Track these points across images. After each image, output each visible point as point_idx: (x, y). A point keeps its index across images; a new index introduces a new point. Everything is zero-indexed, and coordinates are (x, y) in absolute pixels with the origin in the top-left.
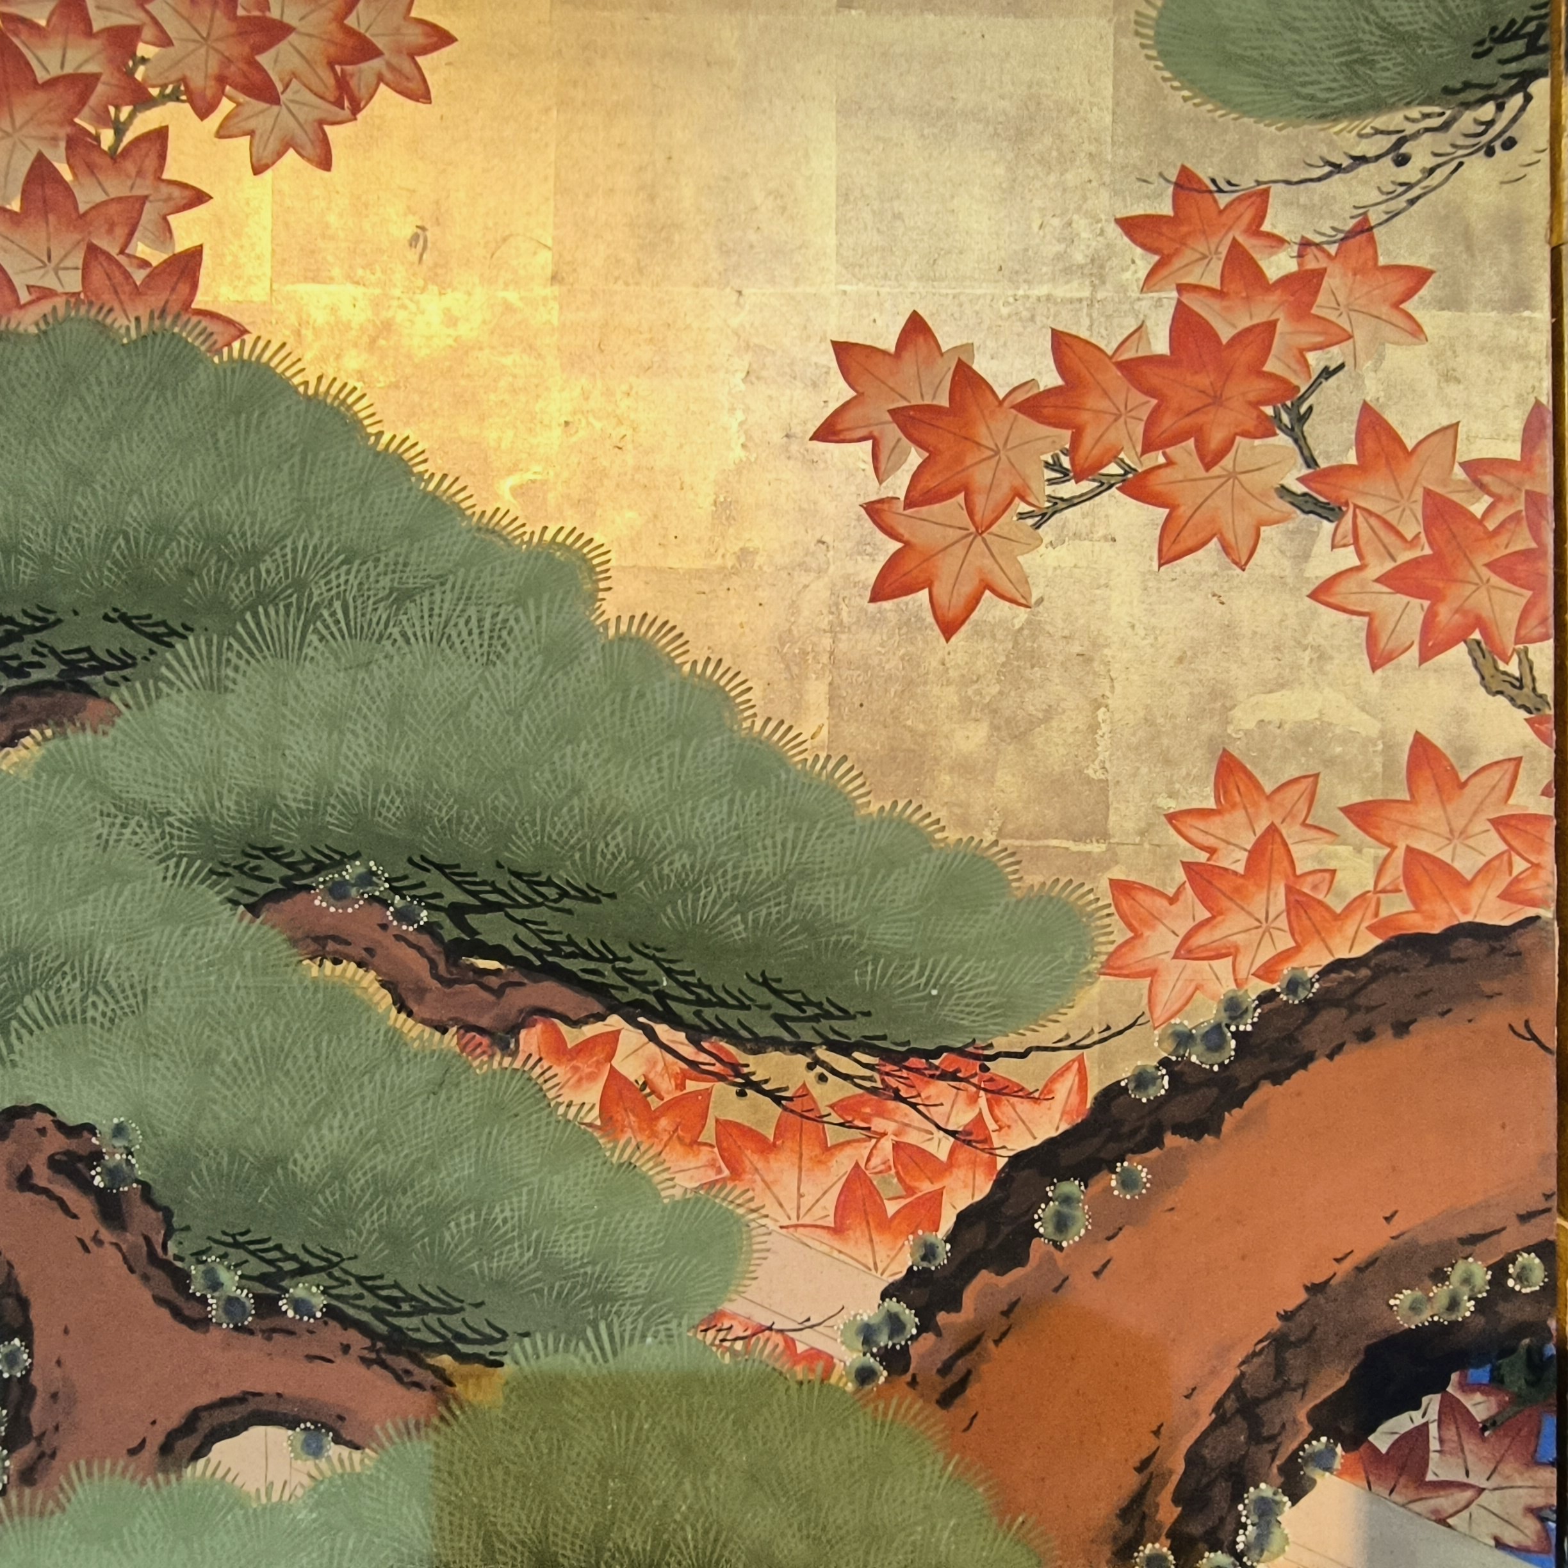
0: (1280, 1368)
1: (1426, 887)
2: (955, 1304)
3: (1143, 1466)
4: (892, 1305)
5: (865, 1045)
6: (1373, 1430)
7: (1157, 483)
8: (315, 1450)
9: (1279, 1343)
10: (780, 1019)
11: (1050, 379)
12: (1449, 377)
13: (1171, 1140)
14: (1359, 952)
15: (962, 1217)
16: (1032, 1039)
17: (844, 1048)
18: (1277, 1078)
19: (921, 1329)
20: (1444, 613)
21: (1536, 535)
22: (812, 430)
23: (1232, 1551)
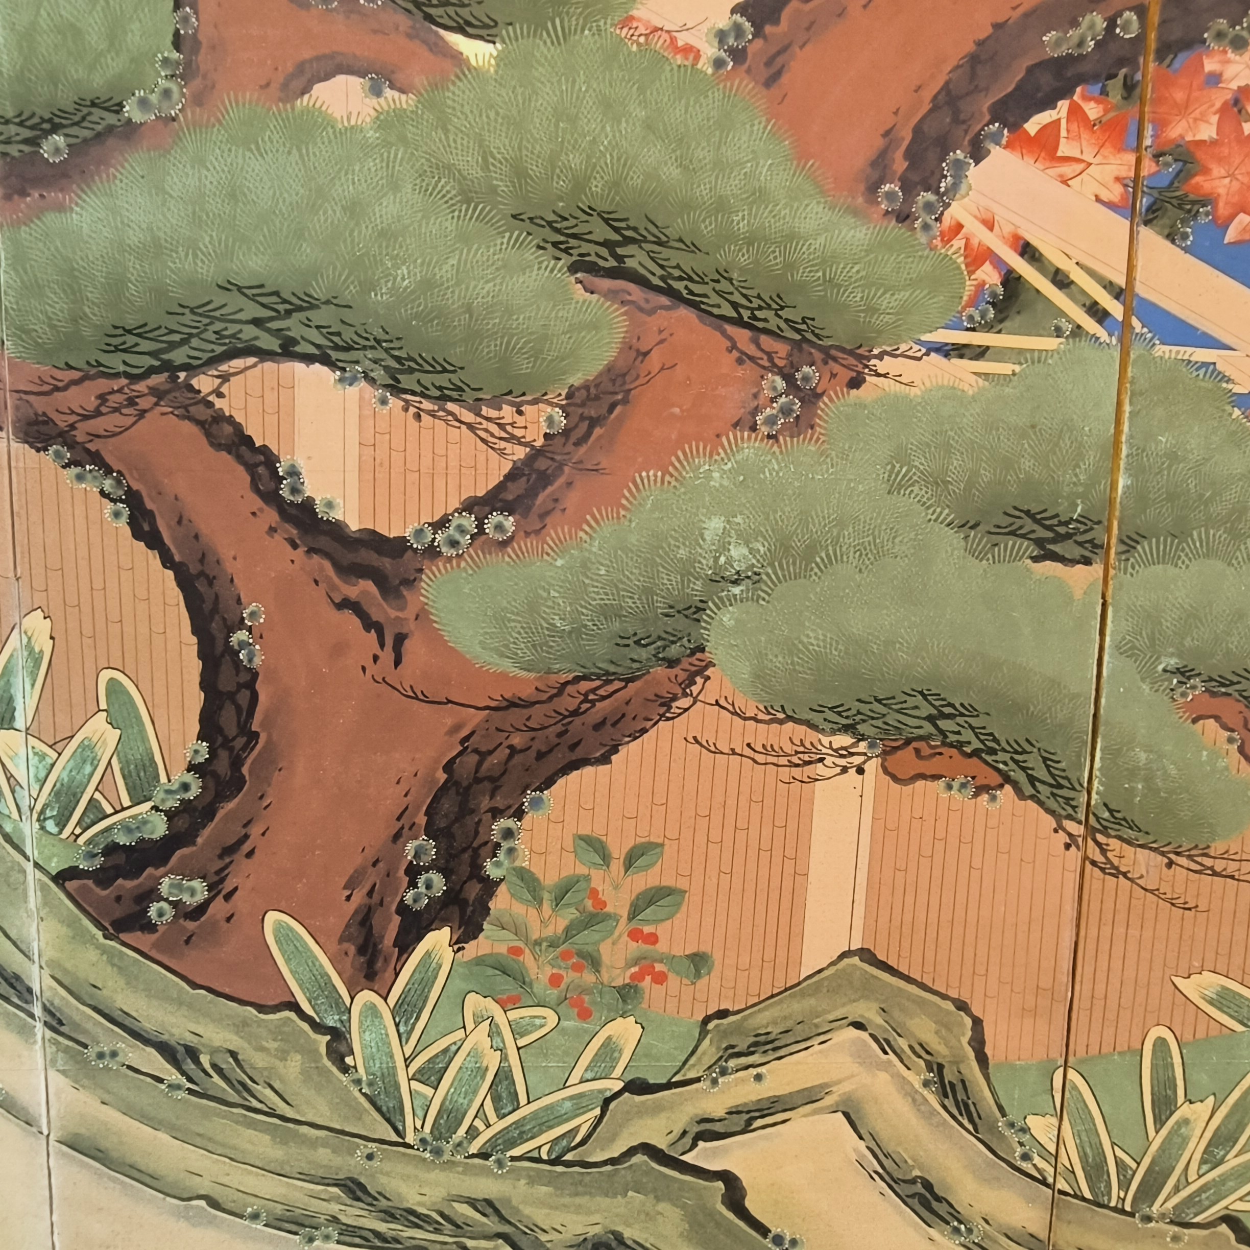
0: (973, 75)
2: (776, 21)
3: (887, 134)
4: (737, 17)
6: (1027, 121)
8: (377, 92)
9: (974, 60)
19: (756, 34)
23: (937, 192)
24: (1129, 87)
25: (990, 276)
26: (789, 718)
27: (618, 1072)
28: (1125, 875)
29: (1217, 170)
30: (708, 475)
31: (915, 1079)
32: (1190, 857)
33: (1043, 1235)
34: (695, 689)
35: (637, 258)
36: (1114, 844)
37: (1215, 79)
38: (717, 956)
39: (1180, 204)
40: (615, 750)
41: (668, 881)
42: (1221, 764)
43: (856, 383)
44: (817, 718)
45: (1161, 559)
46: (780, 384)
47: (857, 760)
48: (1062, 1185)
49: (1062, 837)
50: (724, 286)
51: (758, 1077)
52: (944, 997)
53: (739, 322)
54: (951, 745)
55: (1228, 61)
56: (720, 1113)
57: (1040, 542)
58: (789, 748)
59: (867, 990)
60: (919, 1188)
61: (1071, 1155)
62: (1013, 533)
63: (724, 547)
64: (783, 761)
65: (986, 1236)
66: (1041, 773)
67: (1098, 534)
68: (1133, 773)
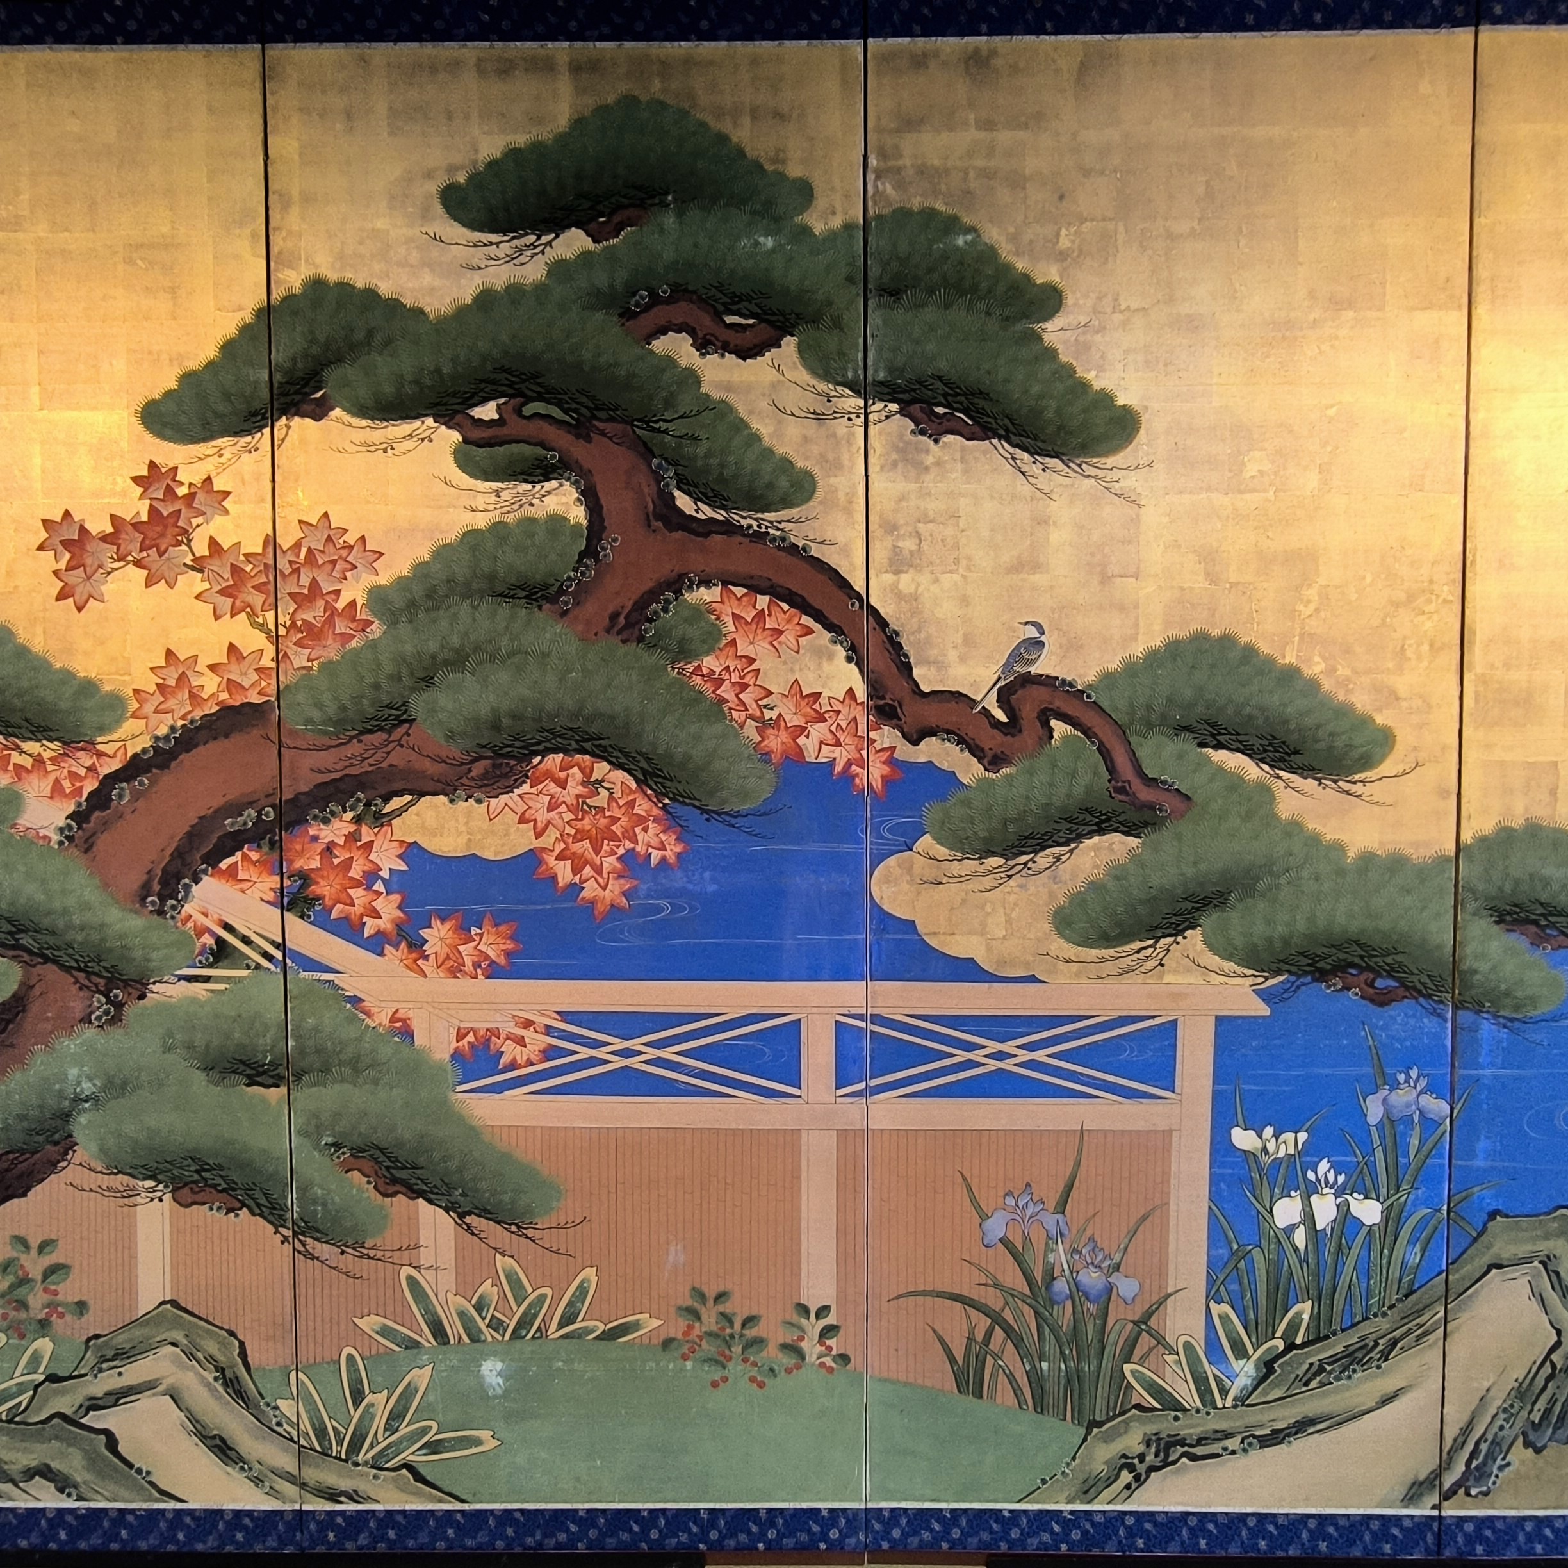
1: (233, 690)
2: (89, 822)
3: (149, 873)
4: (69, 821)
5: (57, 740)
7: (144, 562)
10: (32, 732)
11: (109, 529)
12: (238, 526)
13: (154, 770)
14: (212, 711)
15: (90, 793)
16: (109, 738)
17: (51, 741)
18: (188, 751)
19: (78, 829)
20: (238, 603)
21: (267, 577)
22: (36, 546)
23: (177, 899)
24: (272, 844)
25: (208, 940)
26: (119, 1172)
27: (41, 1370)
28: (317, 1258)
29: (322, 883)
30: (68, 1046)
31: (210, 1376)
32: (354, 1249)
33: (296, 1472)
34: (69, 1157)
35: (26, 940)
36: (309, 1240)
37: (315, 838)
38: (91, 1303)
39: (306, 900)
40: (29, 1190)
41: (61, 1261)
42: (365, 1195)
43: (142, 997)
44: (135, 1172)
45: (316, 1085)
46: (103, 1000)
47: (159, 1194)
48: (303, 1442)
49: (279, 1237)
50: (70, 951)
51: (120, 1374)
52: (222, 1328)
53: (79, 969)
54: (211, 1186)
55: (321, 830)
56: (100, 1395)
57: (248, 1076)
58: (121, 1189)
59: (176, 1324)
60: (218, 1442)
61: (306, 1425)
62: (233, 1072)
63: (79, 1083)
64: (119, 1195)
65: (260, 1472)
66: (263, 1201)
67: (281, 1070)
68: (315, 1202)
